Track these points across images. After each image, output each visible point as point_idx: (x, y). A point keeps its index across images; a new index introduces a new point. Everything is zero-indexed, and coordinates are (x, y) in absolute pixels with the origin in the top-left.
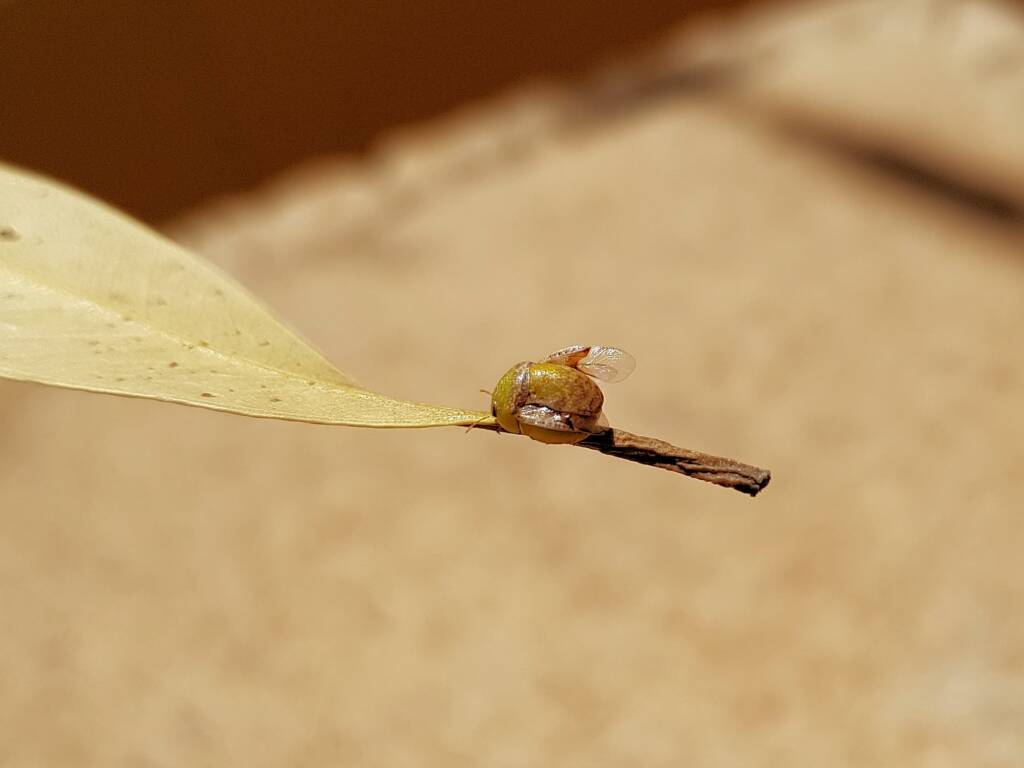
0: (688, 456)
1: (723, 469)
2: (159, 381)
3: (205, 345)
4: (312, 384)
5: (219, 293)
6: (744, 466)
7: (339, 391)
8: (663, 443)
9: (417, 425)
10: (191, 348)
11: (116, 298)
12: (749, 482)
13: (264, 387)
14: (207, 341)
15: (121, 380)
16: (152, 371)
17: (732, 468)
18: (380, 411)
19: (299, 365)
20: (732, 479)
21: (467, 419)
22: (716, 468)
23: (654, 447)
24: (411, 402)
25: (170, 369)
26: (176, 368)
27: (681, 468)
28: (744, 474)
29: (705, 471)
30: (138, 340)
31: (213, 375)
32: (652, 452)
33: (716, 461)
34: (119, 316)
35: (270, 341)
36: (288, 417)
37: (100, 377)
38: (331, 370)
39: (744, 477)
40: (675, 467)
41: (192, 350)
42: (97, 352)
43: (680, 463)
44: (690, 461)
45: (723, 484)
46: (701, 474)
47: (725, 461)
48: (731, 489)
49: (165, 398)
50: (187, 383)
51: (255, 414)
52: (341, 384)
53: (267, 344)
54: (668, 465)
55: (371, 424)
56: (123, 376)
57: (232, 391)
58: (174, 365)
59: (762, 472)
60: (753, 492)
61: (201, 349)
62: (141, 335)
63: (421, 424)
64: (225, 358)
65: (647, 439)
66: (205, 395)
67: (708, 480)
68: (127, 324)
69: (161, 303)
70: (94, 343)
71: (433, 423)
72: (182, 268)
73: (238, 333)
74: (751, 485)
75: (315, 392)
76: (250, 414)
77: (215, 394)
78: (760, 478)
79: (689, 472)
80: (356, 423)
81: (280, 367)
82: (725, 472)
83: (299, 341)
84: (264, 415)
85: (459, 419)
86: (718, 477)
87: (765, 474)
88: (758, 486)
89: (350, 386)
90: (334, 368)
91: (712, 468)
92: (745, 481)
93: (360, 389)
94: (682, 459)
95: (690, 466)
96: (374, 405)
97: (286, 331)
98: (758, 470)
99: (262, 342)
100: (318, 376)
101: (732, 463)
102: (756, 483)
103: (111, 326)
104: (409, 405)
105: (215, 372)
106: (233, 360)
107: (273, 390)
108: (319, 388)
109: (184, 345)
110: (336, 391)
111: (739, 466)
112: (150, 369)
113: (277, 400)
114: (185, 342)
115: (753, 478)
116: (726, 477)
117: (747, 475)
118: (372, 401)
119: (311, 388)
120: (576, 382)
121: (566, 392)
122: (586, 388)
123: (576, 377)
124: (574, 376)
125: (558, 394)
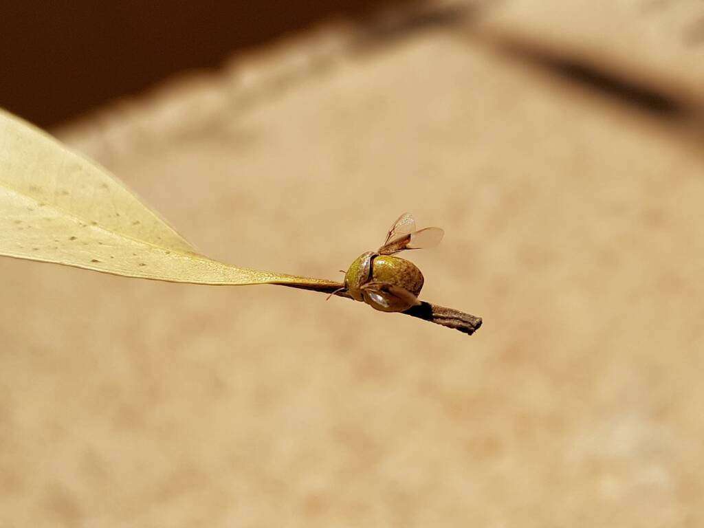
1: (450, 316)
2: (63, 250)
3: (95, 224)
4: (168, 253)
5: (105, 186)
6: (465, 314)
9: (240, 283)
10: (85, 226)
11: (34, 190)
12: (468, 325)
13: (135, 255)
14: (96, 221)
15: (36, 249)
16: (57, 243)
17: (456, 316)
18: (214, 274)
19: (159, 238)
20: (456, 323)
21: (274, 279)
22: (445, 315)
24: (236, 267)
25: (70, 241)
26: (74, 241)
28: (464, 319)
29: (437, 317)
30: (49, 220)
31: (100, 246)
33: (445, 311)
34: (36, 203)
35: (140, 221)
36: (150, 277)
37: (21, 247)
38: (182, 242)
39: (464, 322)
41: (86, 228)
42: (20, 229)
45: (450, 326)
46: (435, 319)
47: (450, 310)
48: (456, 330)
49: (66, 263)
50: (82, 252)
51: (128, 275)
52: (189, 253)
53: (138, 222)
55: (208, 283)
56: (37, 246)
57: (112, 257)
58: (73, 238)
59: (476, 318)
60: (470, 333)
61: (91, 227)
62: (49, 216)
63: (243, 283)
64: (109, 234)
66: (94, 261)
67: (438, 323)
68: (40, 208)
69: (65, 193)
70: (18, 222)
71: (251, 282)
72: (80, 168)
73: (118, 215)
75: (170, 258)
76: (125, 275)
77: (99, 260)
78: (475, 323)
79: (427, 318)
80: (198, 282)
81: (146, 240)
82: (450, 319)
83: (160, 221)
84: (134, 276)
85: (269, 280)
86: (446, 322)
87: (478, 320)
88: (472, 328)
89: (195, 254)
90: (183, 240)
91: (441, 315)
92: (464, 324)
93: (201, 256)
96: (211, 268)
97: (151, 213)
98: (473, 317)
99: (135, 222)
100: (172, 246)
101: (456, 312)
102: (472, 326)
103: (30, 209)
104: (235, 269)
105: (101, 243)
106: (114, 235)
107: (141, 257)
108: (173, 256)
109: (81, 224)
110: (185, 258)
111: (461, 314)
112: (56, 241)
113: (143, 265)
114: (81, 222)
115: (470, 323)
116: (452, 322)
117: (466, 320)
118: (209, 266)
119: (167, 256)
120: (405, 271)
121: (398, 278)
122: (412, 275)
123: (406, 268)
124: (404, 267)
125: (392, 279)
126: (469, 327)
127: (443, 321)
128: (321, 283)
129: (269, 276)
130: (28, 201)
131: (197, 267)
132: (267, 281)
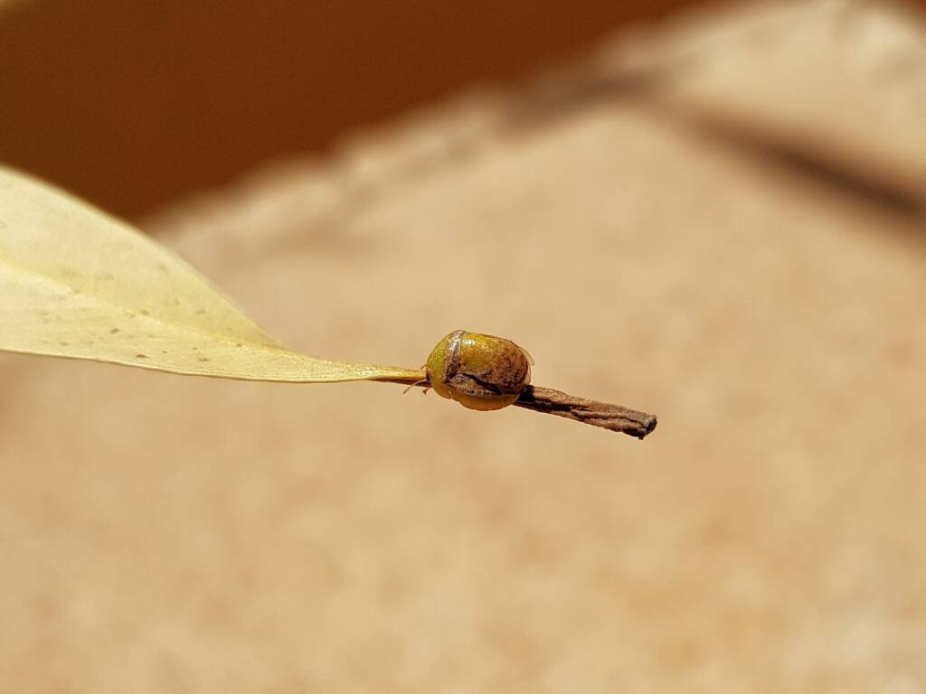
0: (581, 403)
1: (613, 415)
2: (99, 345)
3: (145, 313)
4: (239, 345)
5: (163, 268)
6: (633, 412)
7: (264, 352)
8: (558, 392)
9: (332, 379)
10: (132, 316)
11: (68, 274)
12: (637, 426)
13: (195, 349)
14: (148, 310)
15: (65, 344)
16: (95, 336)
17: (623, 414)
18: (298, 368)
19: (231, 329)
20: (622, 423)
21: (378, 373)
22: (607, 414)
23: (549, 396)
25: (111, 335)
26: (117, 334)
27: (576, 415)
28: (631, 418)
29: (597, 417)
30: (85, 310)
31: (150, 339)
32: (547, 400)
33: (607, 408)
34: (69, 290)
35: (207, 310)
36: (213, 374)
37: (46, 342)
38: (261, 335)
39: (632, 421)
40: (570, 414)
41: (133, 318)
42: (47, 322)
43: (574, 411)
44: (583, 408)
45: (615, 428)
46: (594, 420)
47: (614, 407)
48: (622, 433)
50: (125, 346)
51: (184, 372)
52: (267, 345)
53: (203, 311)
54: (563, 413)
55: (290, 380)
56: (66, 341)
57: (165, 352)
58: (115, 331)
59: (649, 416)
60: (641, 436)
61: (141, 317)
62: (87, 306)
63: (337, 379)
64: (163, 325)
65: (544, 389)
66: (140, 356)
67: (600, 425)
68: (77, 296)
69: (109, 277)
70: (45, 313)
71: (347, 378)
73: (177, 303)
74: (640, 429)
75: (242, 352)
76: (179, 372)
77: (147, 355)
78: (646, 422)
79: (582, 419)
80: (276, 379)
81: (213, 331)
82: (615, 418)
83: (234, 309)
84: (192, 373)
85: (371, 374)
86: (609, 422)
87: (651, 419)
88: (645, 430)
89: (276, 347)
90: (264, 332)
91: (603, 414)
92: (633, 425)
93: (283, 349)
94: (575, 407)
95: (583, 413)
96: (294, 363)
97: (223, 301)
98: (645, 416)
99: (199, 310)
100: (247, 339)
101: (621, 409)
102: (643, 427)
103: (62, 298)
104: (326, 362)
105: (151, 336)
106: (171, 327)
107: (203, 351)
108: (246, 349)
109: (127, 314)
110: (260, 351)
111: (629, 411)
112: (94, 334)
113: (206, 360)
114: (128, 311)
115: (640, 423)
116: (616, 422)
117: (635, 419)
118: (293, 359)
119: (239, 349)
120: (503, 355)
121: (494, 365)
122: (512, 360)
123: (503, 351)
124: (501, 349)
125: (486, 366)
127: (603, 422)
129: (371, 369)
130: (61, 288)
131: (276, 362)
132: (368, 376)
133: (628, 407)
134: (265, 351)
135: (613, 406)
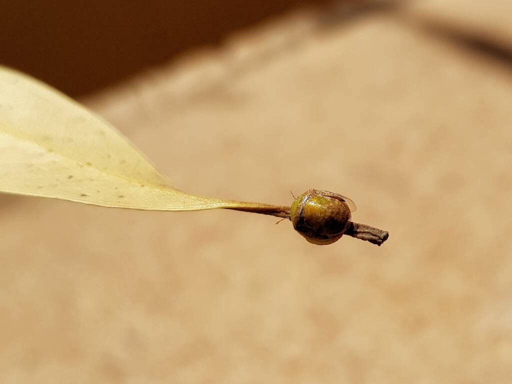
1: (362, 231)
2: (61, 187)
3: (89, 164)
4: (143, 186)
6: (374, 229)
12: (377, 238)
13: (117, 188)
14: (92, 162)
16: (58, 181)
17: (368, 230)
18: (177, 202)
20: (367, 236)
21: (224, 205)
22: (358, 230)
25: (68, 179)
26: (73, 179)
28: (373, 233)
33: (359, 226)
34: (46, 150)
37: (29, 186)
41: (83, 168)
42: (31, 171)
45: (363, 239)
47: (364, 226)
48: (367, 241)
52: (159, 186)
53: (124, 162)
56: (41, 185)
57: (99, 192)
58: (70, 177)
59: (384, 232)
60: (379, 244)
62: (56, 160)
64: (100, 173)
66: (83, 195)
68: (50, 154)
70: (31, 166)
71: (205, 208)
73: (110, 157)
75: (144, 191)
77: (87, 194)
78: (382, 236)
82: (363, 233)
84: (114, 206)
85: (219, 205)
86: (360, 235)
87: (385, 234)
88: (381, 241)
89: (164, 186)
92: (374, 237)
96: (175, 198)
98: (381, 232)
100: (148, 182)
101: (368, 228)
102: (380, 238)
103: (41, 155)
104: (193, 197)
107: (121, 191)
108: (146, 188)
109: (79, 165)
110: (155, 189)
111: (371, 229)
115: (378, 236)
116: (364, 235)
117: (375, 234)
118: (174, 195)
119: (142, 188)
126: (378, 239)
128: (260, 206)
129: (219, 202)
131: (164, 197)
133: (371, 226)
134: (157, 190)
135: (362, 225)
